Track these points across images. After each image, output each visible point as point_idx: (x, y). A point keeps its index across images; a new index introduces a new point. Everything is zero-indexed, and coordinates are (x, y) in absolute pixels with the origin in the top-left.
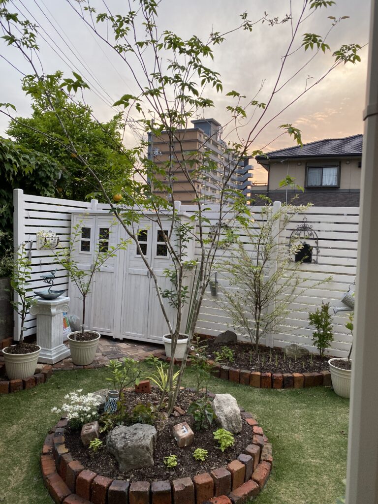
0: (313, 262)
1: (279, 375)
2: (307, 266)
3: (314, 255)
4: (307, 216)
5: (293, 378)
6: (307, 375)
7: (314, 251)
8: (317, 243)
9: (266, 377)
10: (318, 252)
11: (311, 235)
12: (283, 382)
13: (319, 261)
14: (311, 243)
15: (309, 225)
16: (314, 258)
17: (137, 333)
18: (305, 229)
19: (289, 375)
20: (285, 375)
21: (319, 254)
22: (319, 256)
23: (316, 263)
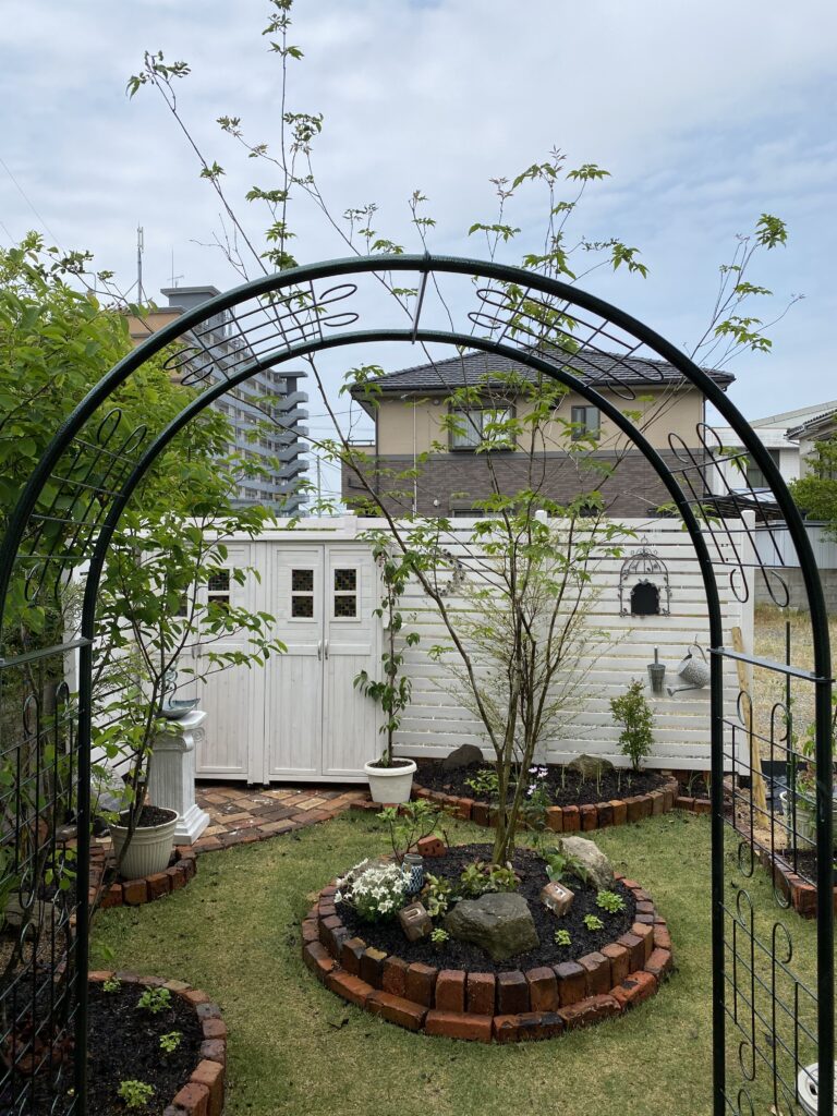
0: (662, 612)
1: (590, 806)
2: (651, 621)
3: (663, 601)
4: (648, 535)
5: (612, 808)
6: (630, 801)
7: (663, 594)
8: (666, 580)
9: (572, 812)
10: (669, 595)
11: (655, 566)
12: (598, 817)
13: (672, 612)
14: (657, 581)
15: (651, 550)
16: (663, 605)
17: (300, 766)
18: (644, 556)
19: (606, 805)
20: (600, 805)
21: (671, 599)
22: (673, 602)
23: (667, 614)
